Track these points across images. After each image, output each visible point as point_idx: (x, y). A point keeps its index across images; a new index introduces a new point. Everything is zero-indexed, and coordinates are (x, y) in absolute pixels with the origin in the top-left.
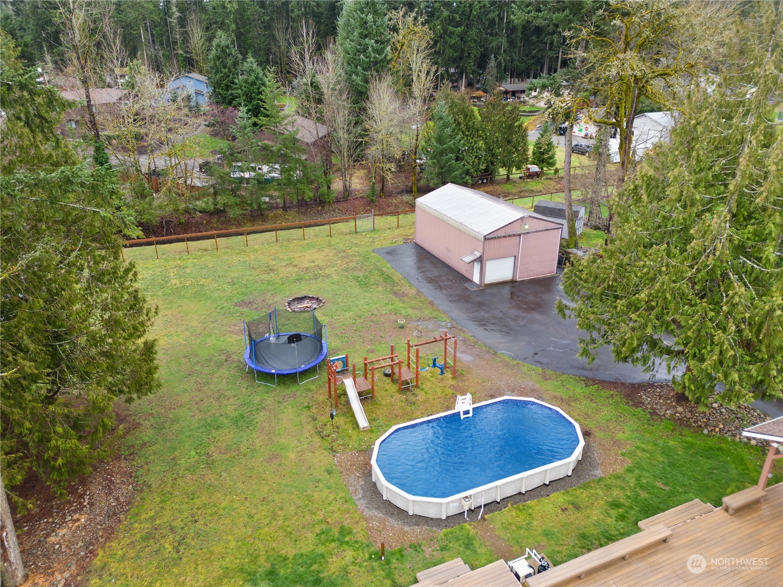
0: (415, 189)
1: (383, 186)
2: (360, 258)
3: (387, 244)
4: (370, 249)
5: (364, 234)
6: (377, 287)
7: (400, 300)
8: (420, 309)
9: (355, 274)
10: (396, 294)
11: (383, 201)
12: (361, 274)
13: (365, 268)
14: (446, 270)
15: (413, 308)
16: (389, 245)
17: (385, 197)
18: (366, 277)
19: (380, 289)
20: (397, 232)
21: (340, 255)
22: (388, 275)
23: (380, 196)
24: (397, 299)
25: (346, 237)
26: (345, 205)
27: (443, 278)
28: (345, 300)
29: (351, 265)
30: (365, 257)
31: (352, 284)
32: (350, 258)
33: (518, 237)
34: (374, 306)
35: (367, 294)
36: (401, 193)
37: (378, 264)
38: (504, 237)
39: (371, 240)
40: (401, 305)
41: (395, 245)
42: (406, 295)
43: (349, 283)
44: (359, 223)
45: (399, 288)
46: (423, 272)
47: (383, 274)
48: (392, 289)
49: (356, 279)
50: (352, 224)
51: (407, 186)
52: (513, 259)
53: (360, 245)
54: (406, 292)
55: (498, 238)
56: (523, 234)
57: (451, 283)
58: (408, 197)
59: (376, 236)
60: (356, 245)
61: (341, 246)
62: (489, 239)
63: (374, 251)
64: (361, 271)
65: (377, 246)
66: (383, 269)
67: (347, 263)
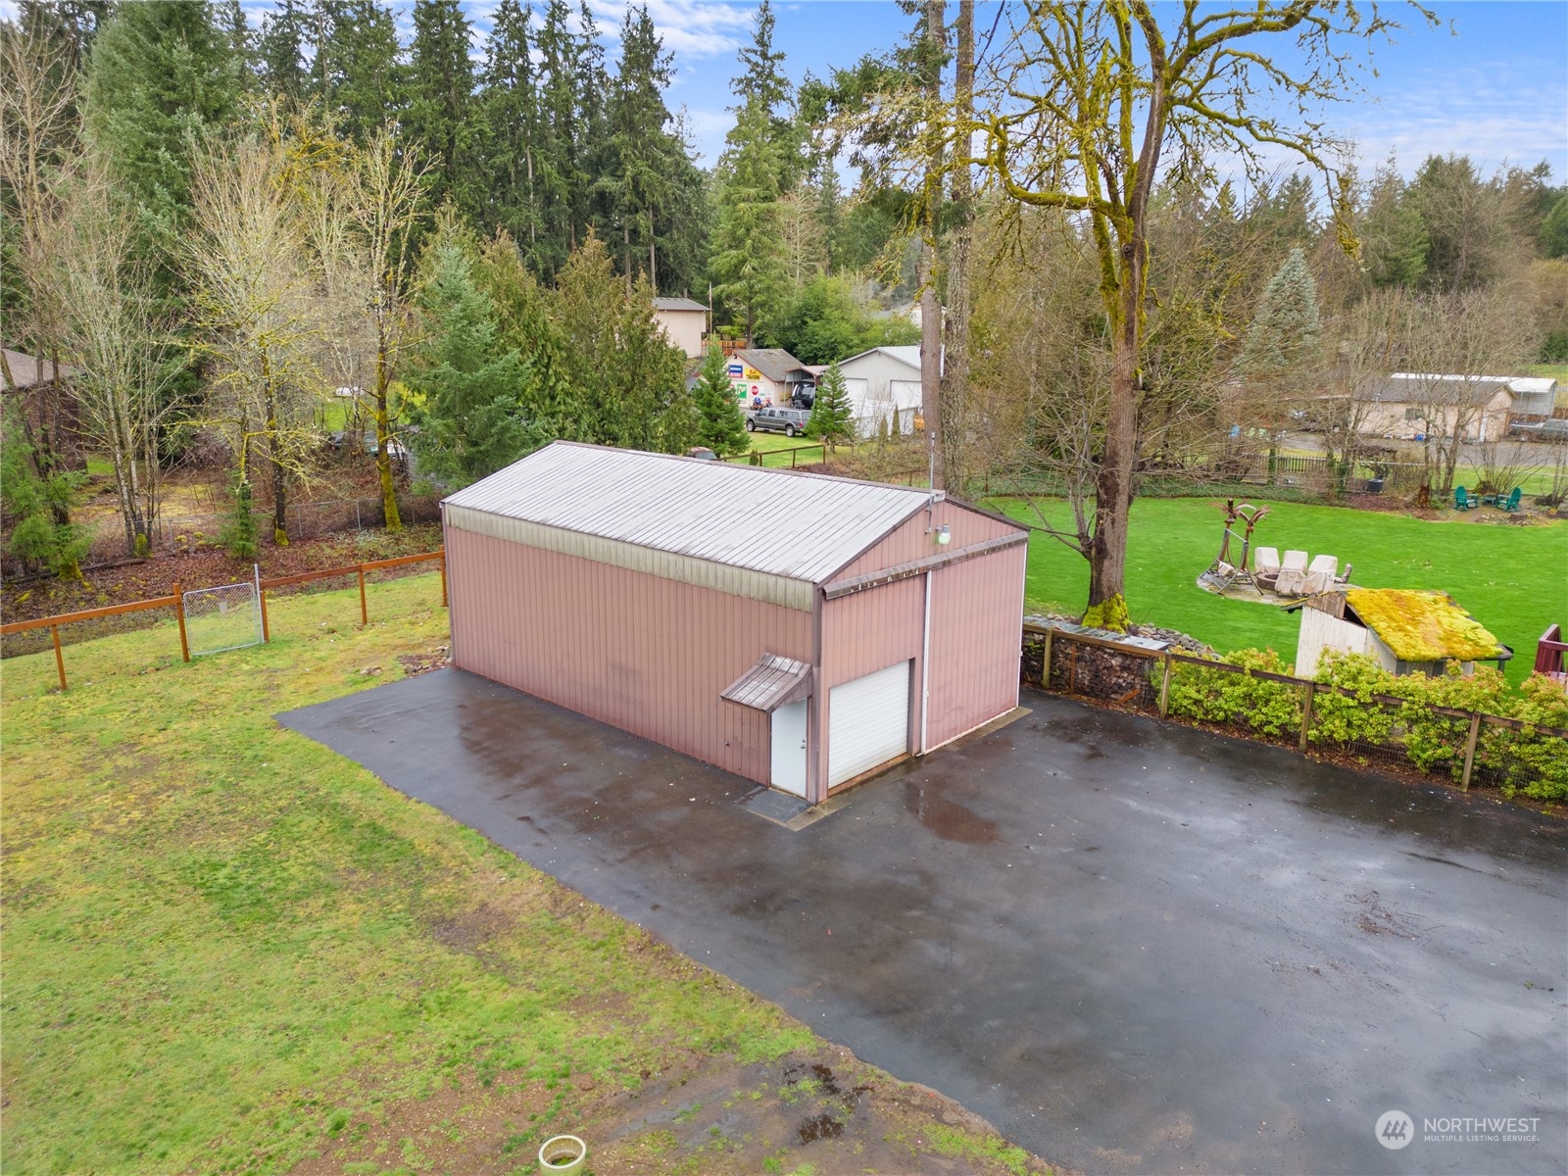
0: (391, 512)
1: (281, 509)
2: (216, 767)
3: (334, 686)
4: (262, 716)
5: (224, 660)
6: (332, 906)
7: (484, 962)
8: (614, 1003)
9: (193, 853)
10: (444, 927)
11: (285, 552)
12: (227, 848)
13: (246, 809)
14: (632, 754)
15: (577, 1003)
16: (345, 691)
17: (292, 542)
18: (255, 858)
19: (350, 912)
20: (365, 639)
21: (108, 767)
22: (374, 828)
23: (274, 542)
24: (464, 962)
25: (140, 682)
26: (137, 577)
27: (642, 795)
28: (133, 1053)
29: (169, 807)
30: (238, 757)
31: (174, 915)
32: (163, 771)
33: (918, 582)
34: (334, 1054)
35: (279, 970)
36: (349, 526)
37: (311, 778)
38: (883, 583)
39: (260, 680)
40: (501, 998)
41: (371, 685)
42: (506, 922)
43: (163, 915)
44: (196, 626)
45: (449, 887)
46: (537, 781)
47: (348, 825)
48: (414, 904)
49: (201, 882)
50: (169, 631)
51: (363, 504)
52: (905, 668)
53: (208, 708)
54: (497, 903)
55: (865, 588)
56: (935, 568)
57: (685, 811)
58: (372, 538)
59: (279, 663)
60: (193, 710)
61: (117, 725)
62: (840, 595)
63: (282, 722)
64: (226, 827)
65: (292, 697)
66: (344, 797)
67: (145, 798)
